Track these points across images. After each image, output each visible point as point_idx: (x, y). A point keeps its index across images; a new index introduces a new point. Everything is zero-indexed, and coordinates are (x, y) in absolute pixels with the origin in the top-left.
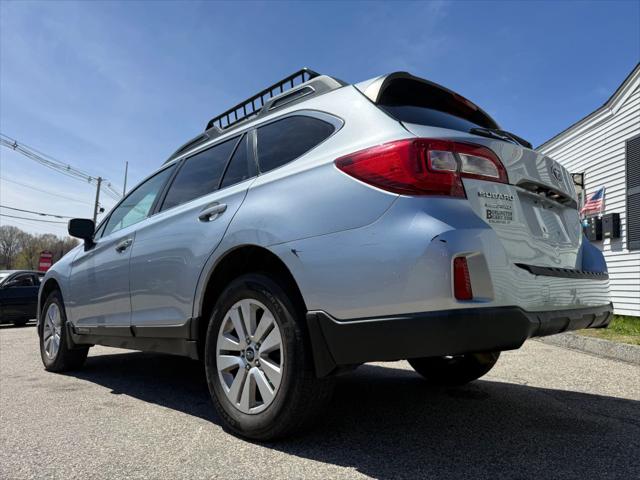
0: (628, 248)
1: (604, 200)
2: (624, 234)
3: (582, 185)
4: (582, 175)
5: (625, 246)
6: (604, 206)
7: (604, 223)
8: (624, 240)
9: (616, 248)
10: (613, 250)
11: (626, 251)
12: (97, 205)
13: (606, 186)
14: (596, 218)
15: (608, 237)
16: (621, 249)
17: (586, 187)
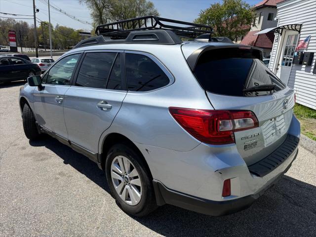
0: (313, 72)
1: (309, 43)
2: (314, 64)
3: (299, 32)
4: (301, 25)
5: (312, 70)
6: (308, 46)
7: (305, 56)
8: (313, 67)
9: (308, 71)
10: (306, 71)
11: (312, 73)
12: (34, 8)
13: (312, 35)
14: (302, 52)
15: (305, 64)
16: (310, 72)
17: (301, 33)
